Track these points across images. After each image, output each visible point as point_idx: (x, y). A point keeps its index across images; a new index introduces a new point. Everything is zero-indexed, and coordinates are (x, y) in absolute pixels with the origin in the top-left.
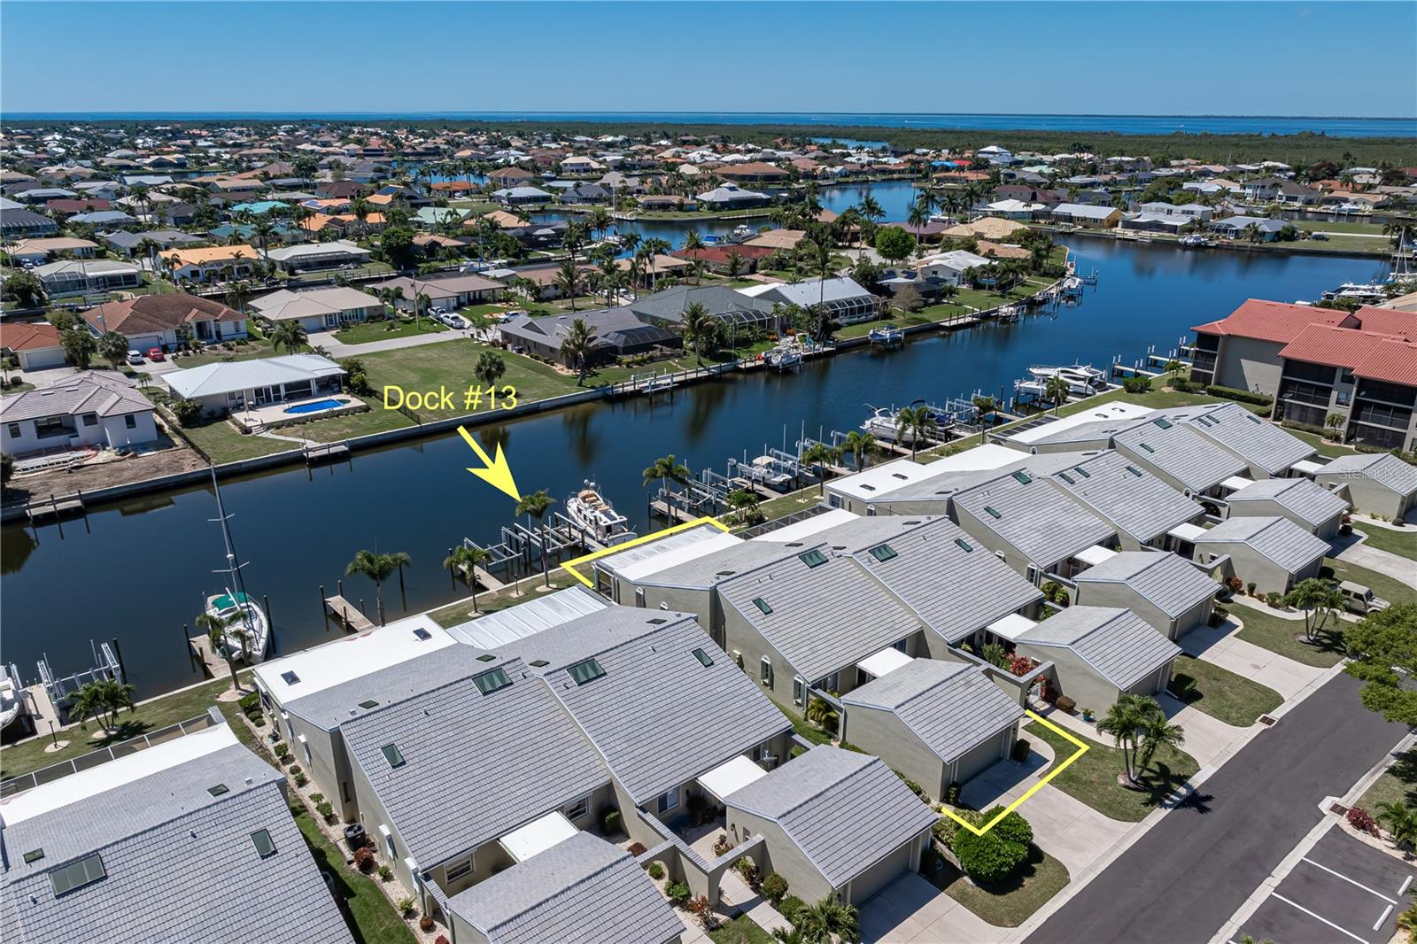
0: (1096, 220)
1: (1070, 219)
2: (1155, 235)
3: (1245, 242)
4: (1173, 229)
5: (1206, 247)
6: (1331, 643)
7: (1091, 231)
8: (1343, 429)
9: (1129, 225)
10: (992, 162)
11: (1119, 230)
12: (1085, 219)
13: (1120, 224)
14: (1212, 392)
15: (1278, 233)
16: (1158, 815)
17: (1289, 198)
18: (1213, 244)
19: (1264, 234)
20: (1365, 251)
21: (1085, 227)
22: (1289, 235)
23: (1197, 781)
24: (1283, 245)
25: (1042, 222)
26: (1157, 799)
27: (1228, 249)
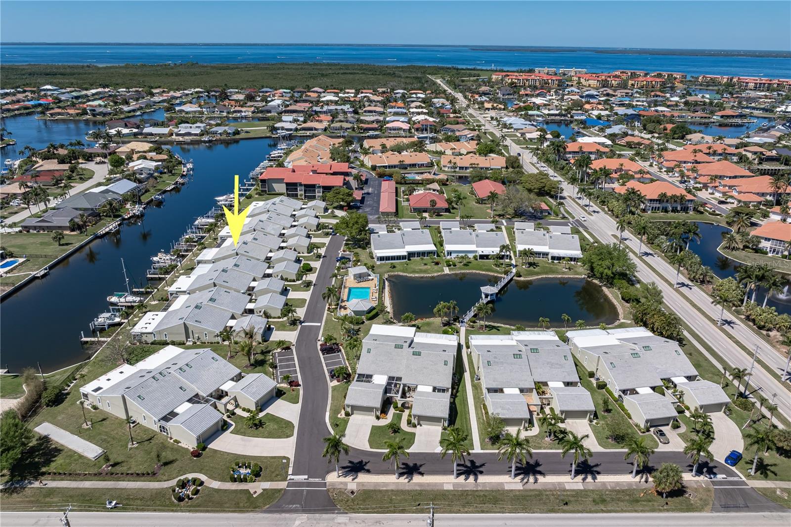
0: (163, 134)
1: (151, 134)
2: (191, 138)
3: (224, 137)
4: (196, 135)
5: (212, 141)
6: (327, 234)
7: (163, 139)
8: (303, 197)
9: (177, 135)
10: (63, 98)
11: (174, 137)
12: (159, 134)
13: (174, 134)
14: (268, 194)
15: (234, 132)
16: (321, 259)
17: (220, 112)
18: (214, 139)
19: (230, 133)
20: (264, 136)
21: (161, 137)
22: (237, 133)
23: (323, 255)
24: (237, 137)
25: (140, 137)
26: (320, 258)
27: (220, 140)
